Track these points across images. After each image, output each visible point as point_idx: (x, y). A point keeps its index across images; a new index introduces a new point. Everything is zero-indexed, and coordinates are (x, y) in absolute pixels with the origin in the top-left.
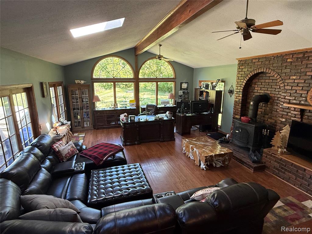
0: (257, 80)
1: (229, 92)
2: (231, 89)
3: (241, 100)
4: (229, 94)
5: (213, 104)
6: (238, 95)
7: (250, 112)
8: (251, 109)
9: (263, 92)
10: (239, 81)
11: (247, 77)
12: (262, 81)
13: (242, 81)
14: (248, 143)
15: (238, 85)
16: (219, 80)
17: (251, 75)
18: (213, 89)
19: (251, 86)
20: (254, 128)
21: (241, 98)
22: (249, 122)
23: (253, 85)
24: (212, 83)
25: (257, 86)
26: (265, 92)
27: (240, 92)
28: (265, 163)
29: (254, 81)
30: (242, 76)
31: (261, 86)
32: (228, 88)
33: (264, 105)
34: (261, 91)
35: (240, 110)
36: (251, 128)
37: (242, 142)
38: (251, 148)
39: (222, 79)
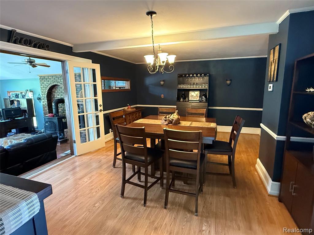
0: (55, 90)
1: (38, 99)
2: (39, 97)
3: (47, 104)
4: (38, 100)
5: (26, 110)
6: (44, 100)
7: (54, 110)
8: (54, 108)
9: (60, 97)
10: (43, 90)
11: (47, 88)
12: (58, 90)
13: (45, 90)
14: (56, 130)
15: (42, 94)
16: (27, 90)
17: (50, 86)
18: (23, 98)
19: (52, 94)
20: (57, 119)
21: (47, 102)
22: (54, 116)
23: (53, 93)
24: (22, 93)
25: (55, 93)
26: (61, 97)
27: (45, 98)
28: (66, 137)
29: (53, 90)
30: (44, 87)
31: (58, 93)
32: (37, 96)
33: (62, 105)
34: (58, 97)
35: (48, 110)
36: (56, 120)
37: (52, 130)
38: (58, 132)
39: (30, 90)
